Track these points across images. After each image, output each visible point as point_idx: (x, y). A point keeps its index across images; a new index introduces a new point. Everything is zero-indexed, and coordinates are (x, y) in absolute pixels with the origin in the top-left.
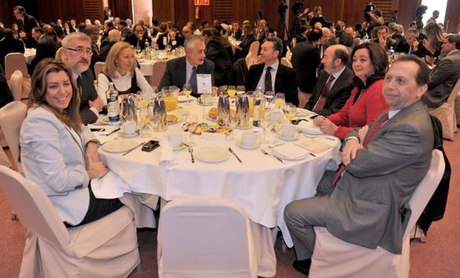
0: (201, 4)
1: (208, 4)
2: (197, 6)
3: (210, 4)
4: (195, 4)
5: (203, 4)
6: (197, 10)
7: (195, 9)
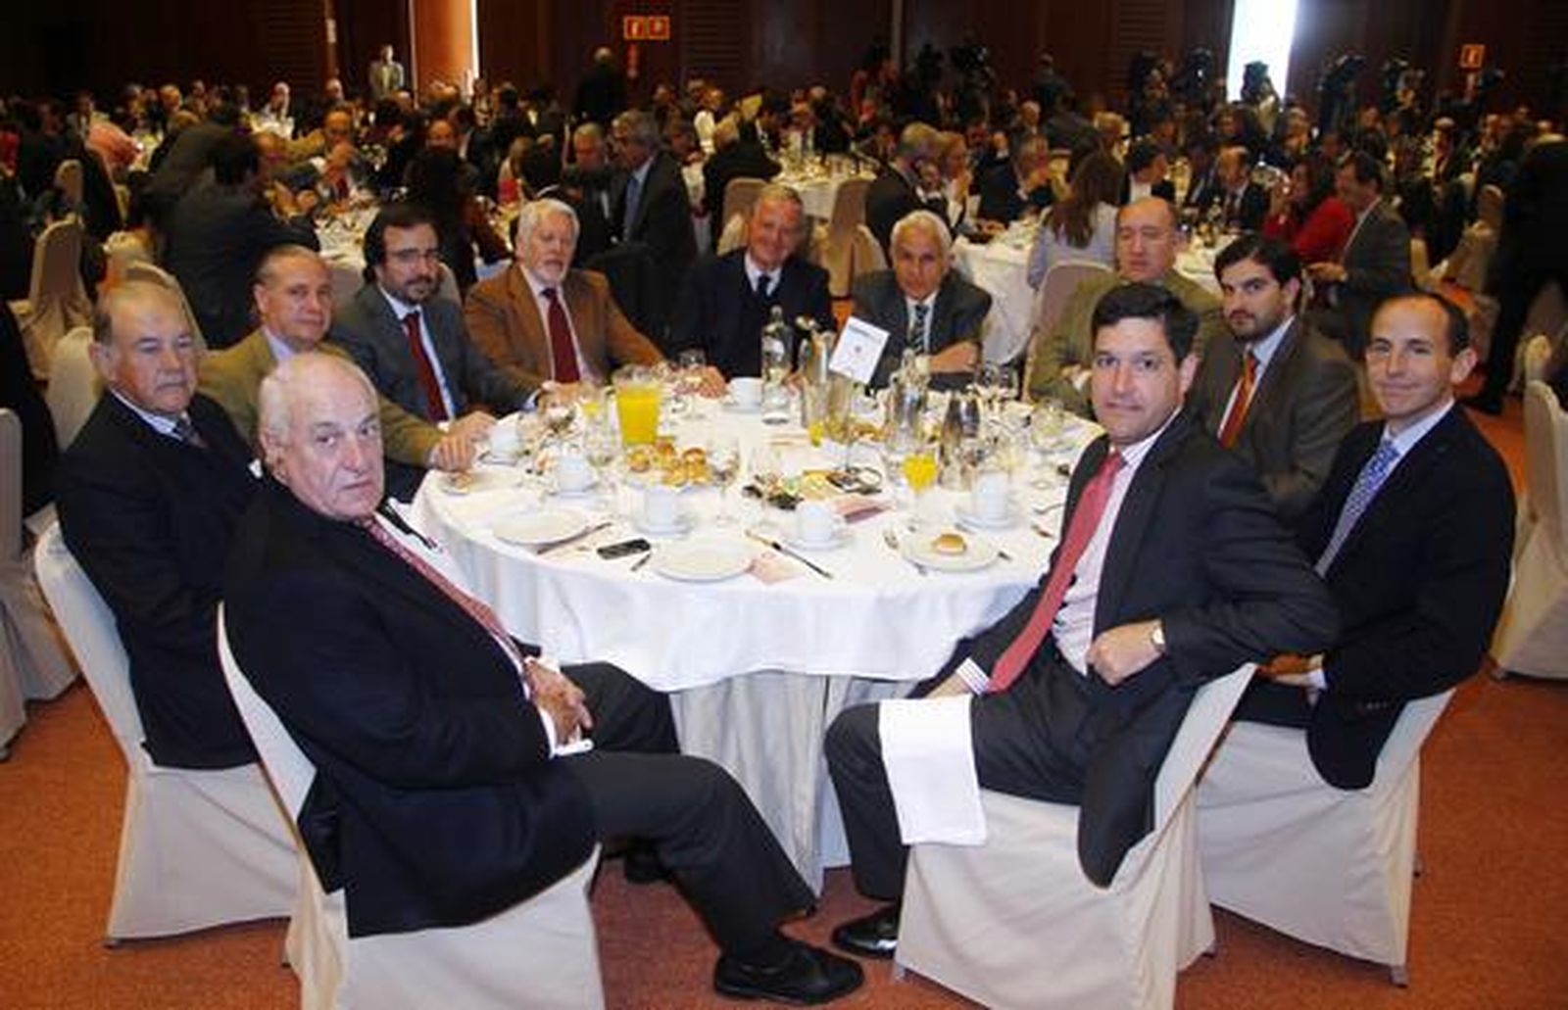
0: (642, 37)
1: (667, 37)
2: (634, 42)
3: (671, 35)
4: (626, 36)
5: (652, 38)
6: (633, 53)
7: (627, 50)
